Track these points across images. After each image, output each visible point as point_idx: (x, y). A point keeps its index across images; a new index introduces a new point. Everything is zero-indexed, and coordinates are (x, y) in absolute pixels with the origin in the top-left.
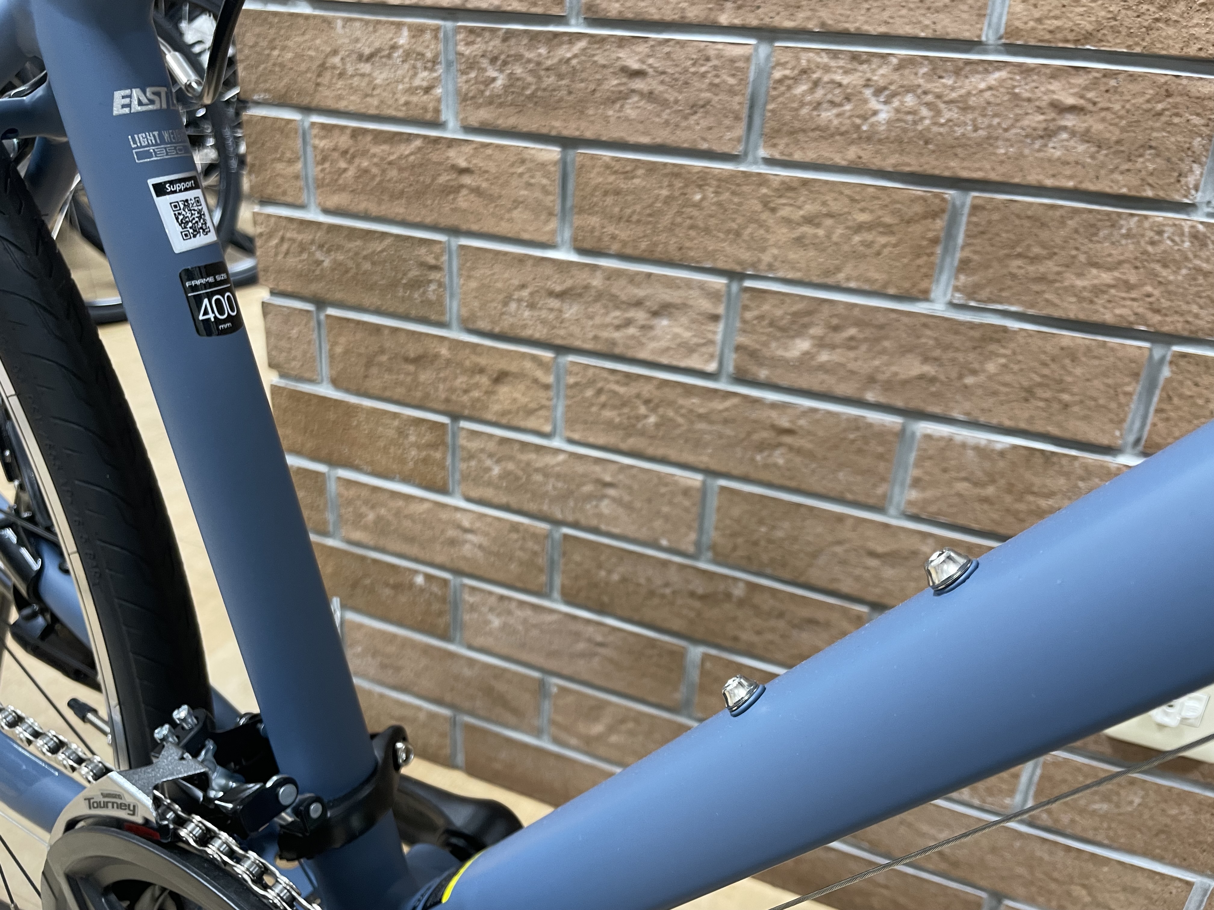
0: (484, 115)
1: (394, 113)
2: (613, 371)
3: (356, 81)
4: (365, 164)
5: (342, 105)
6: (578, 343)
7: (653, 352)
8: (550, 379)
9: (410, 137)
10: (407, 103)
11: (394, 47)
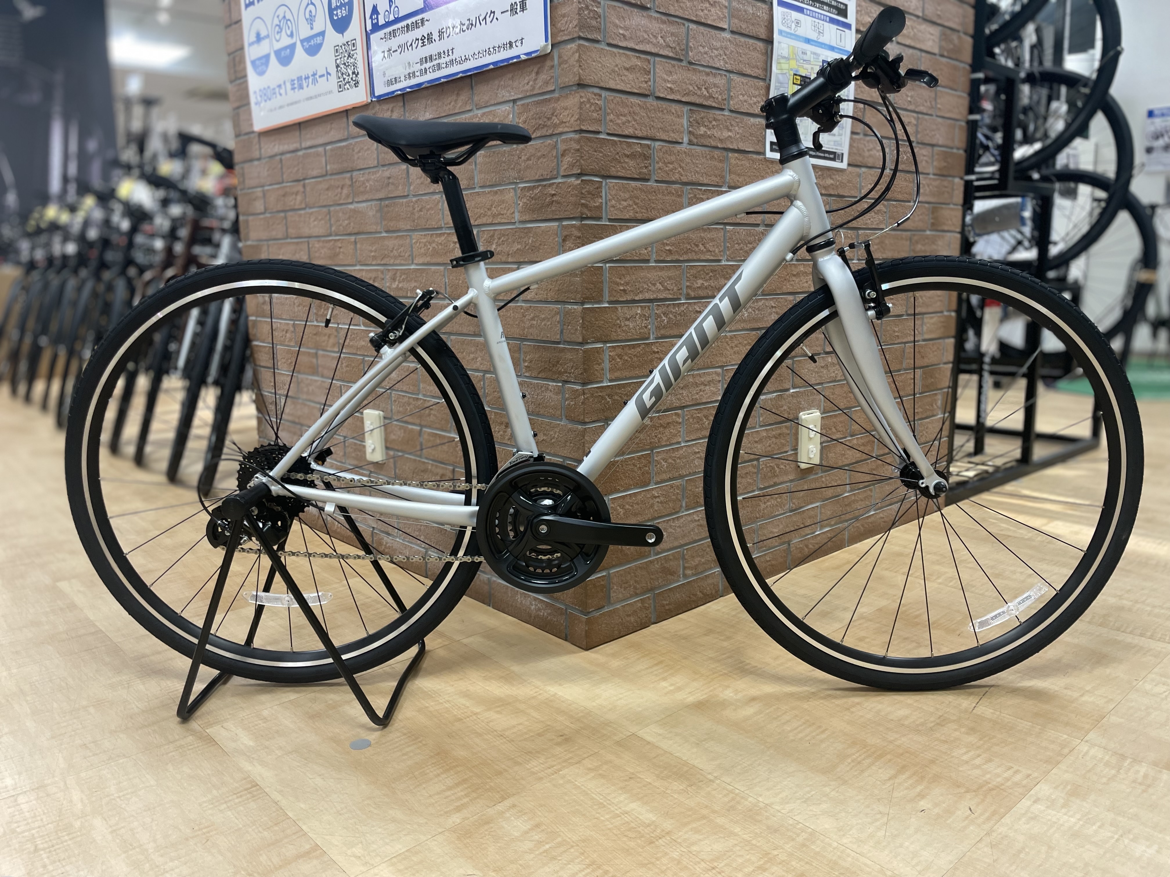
0: (663, 332)
1: (636, 337)
2: (697, 410)
3: (624, 328)
4: (626, 358)
5: (619, 338)
6: (688, 403)
7: (707, 399)
8: (681, 420)
9: (639, 345)
10: (640, 333)
11: (637, 314)
